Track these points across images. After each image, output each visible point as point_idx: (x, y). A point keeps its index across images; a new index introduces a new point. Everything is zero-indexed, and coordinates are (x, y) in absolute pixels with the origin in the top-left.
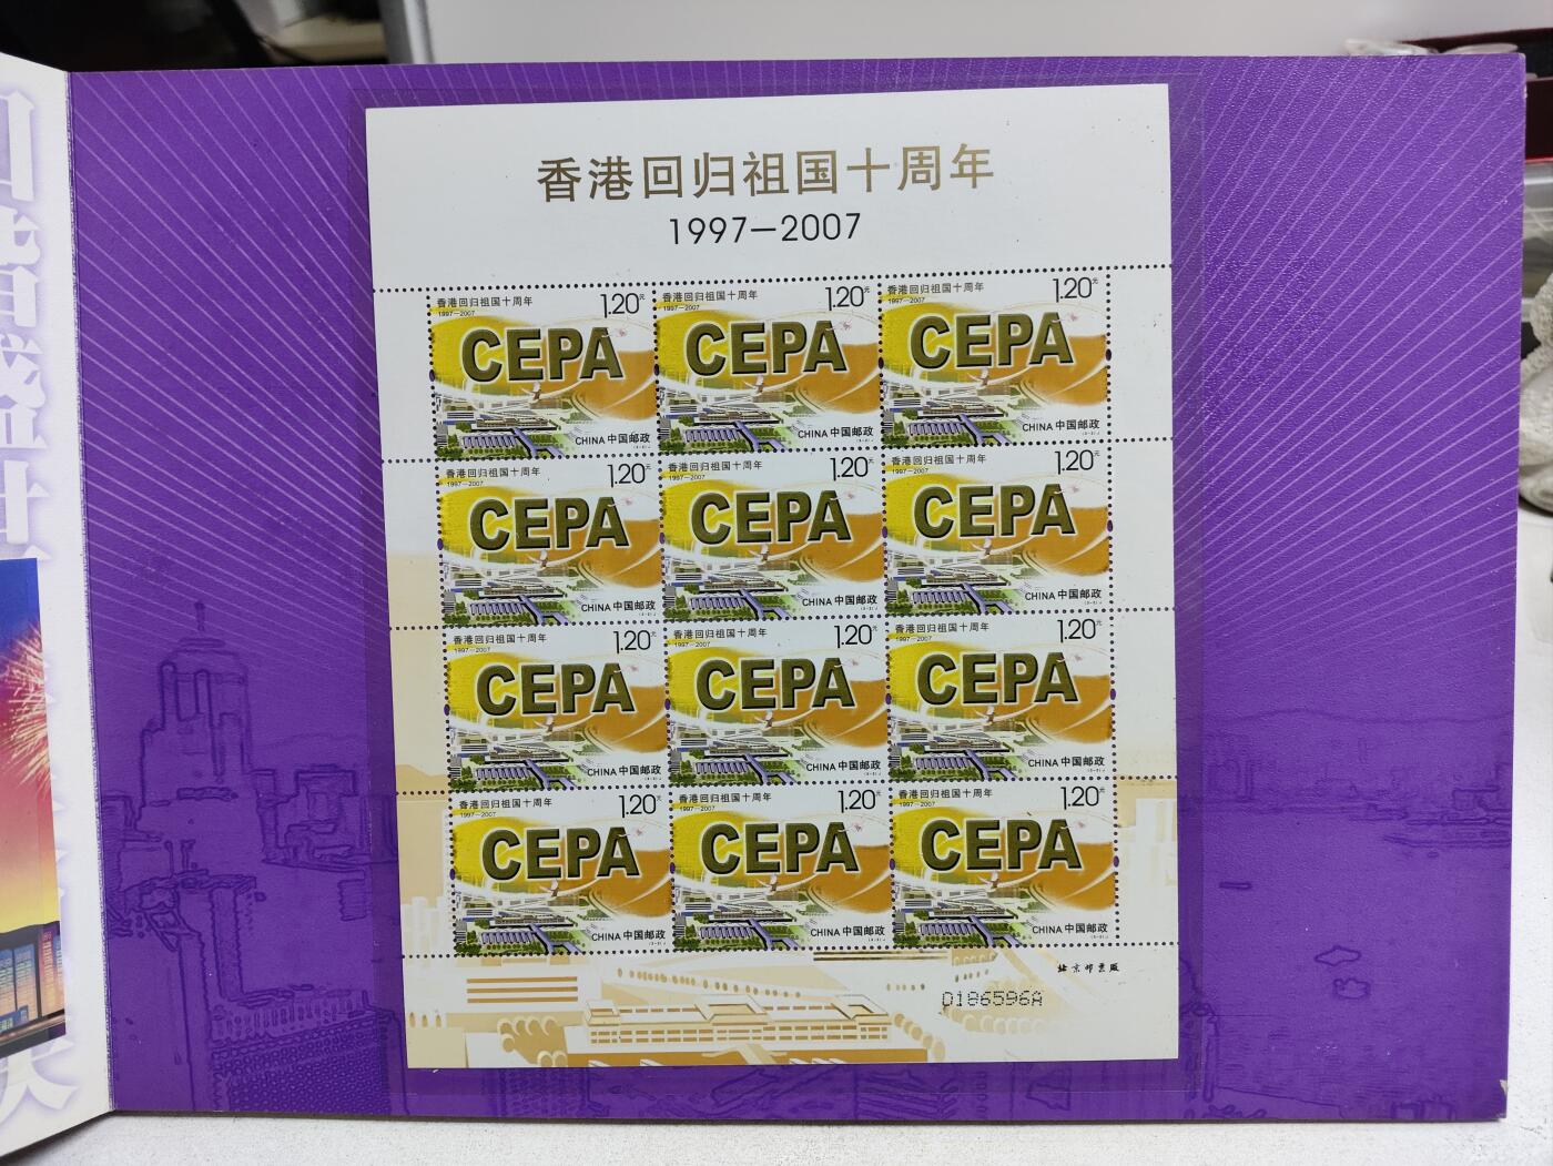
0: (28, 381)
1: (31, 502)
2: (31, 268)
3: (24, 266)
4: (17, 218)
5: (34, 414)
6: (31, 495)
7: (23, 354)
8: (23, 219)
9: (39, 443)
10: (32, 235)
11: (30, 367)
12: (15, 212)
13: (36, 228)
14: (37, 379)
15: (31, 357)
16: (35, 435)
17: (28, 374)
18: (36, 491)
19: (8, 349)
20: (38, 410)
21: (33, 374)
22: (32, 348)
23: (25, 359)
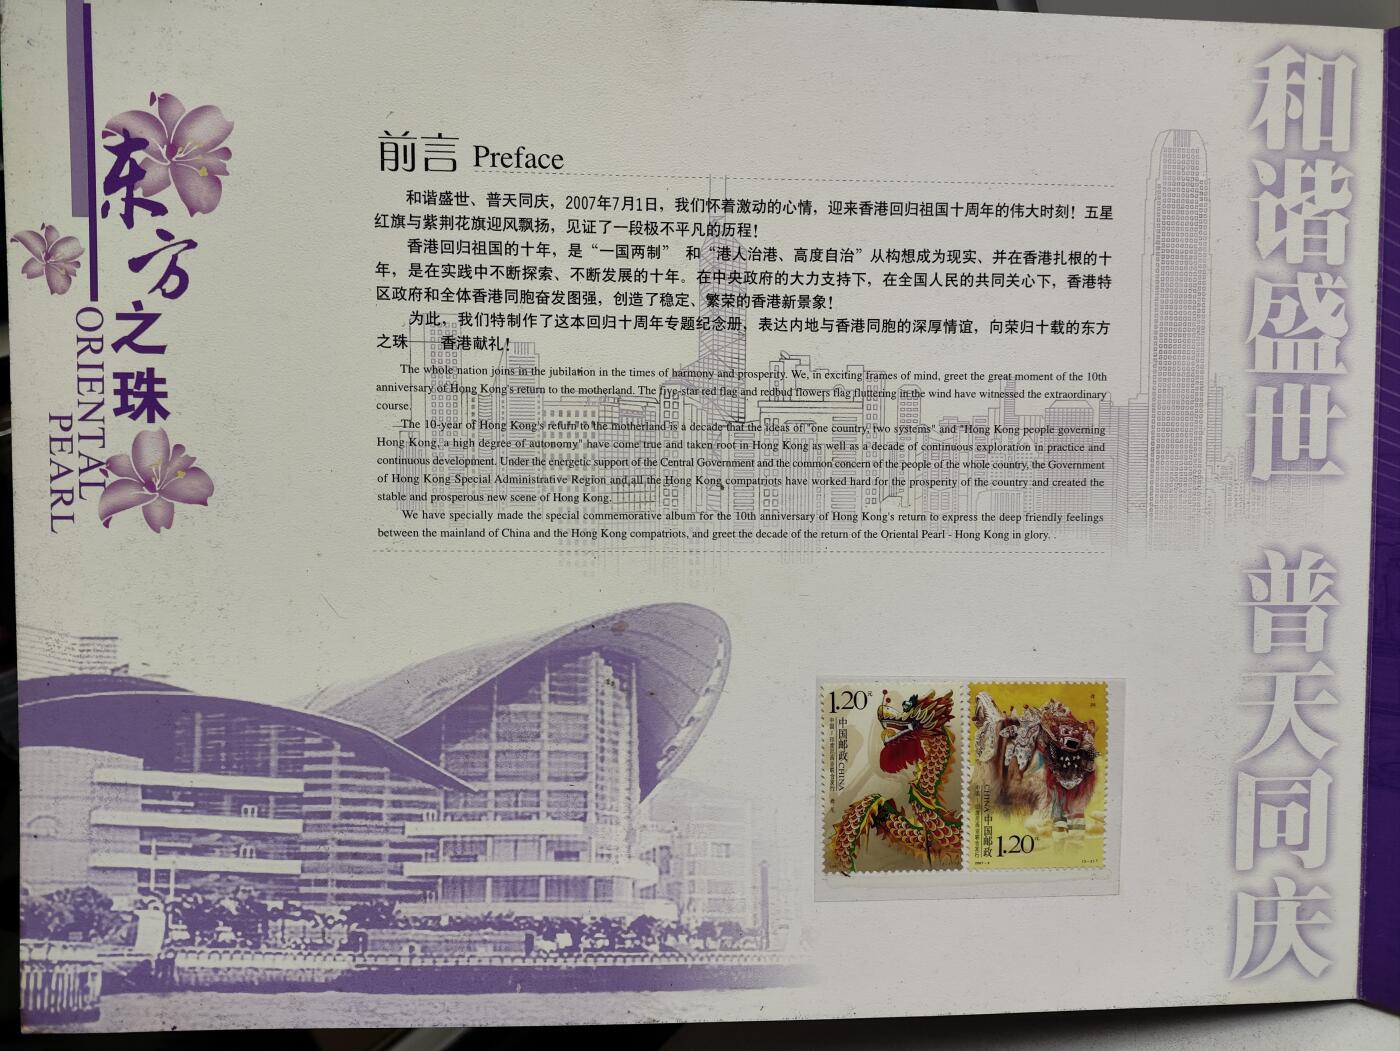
0: (1335, 314)
1: (1331, 422)
2: (1342, 212)
3: (1338, 211)
4: (1334, 169)
5: (1338, 342)
6: (1332, 415)
7: (1333, 290)
8: (1340, 169)
9: (1341, 369)
10: (1346, 182)
11: (1338, 300)
12: (1333, 163)
13: (1351, 175)
14: (1342, 312)
15: (1339, 292)
16: (1338, 362)
17: (1335, 307)
18: (1336, 412)
19: (1320, 286)
20: (1340, 339)
21: (1340, 307)
22: (1340, 284)
23: (1332, 293)
